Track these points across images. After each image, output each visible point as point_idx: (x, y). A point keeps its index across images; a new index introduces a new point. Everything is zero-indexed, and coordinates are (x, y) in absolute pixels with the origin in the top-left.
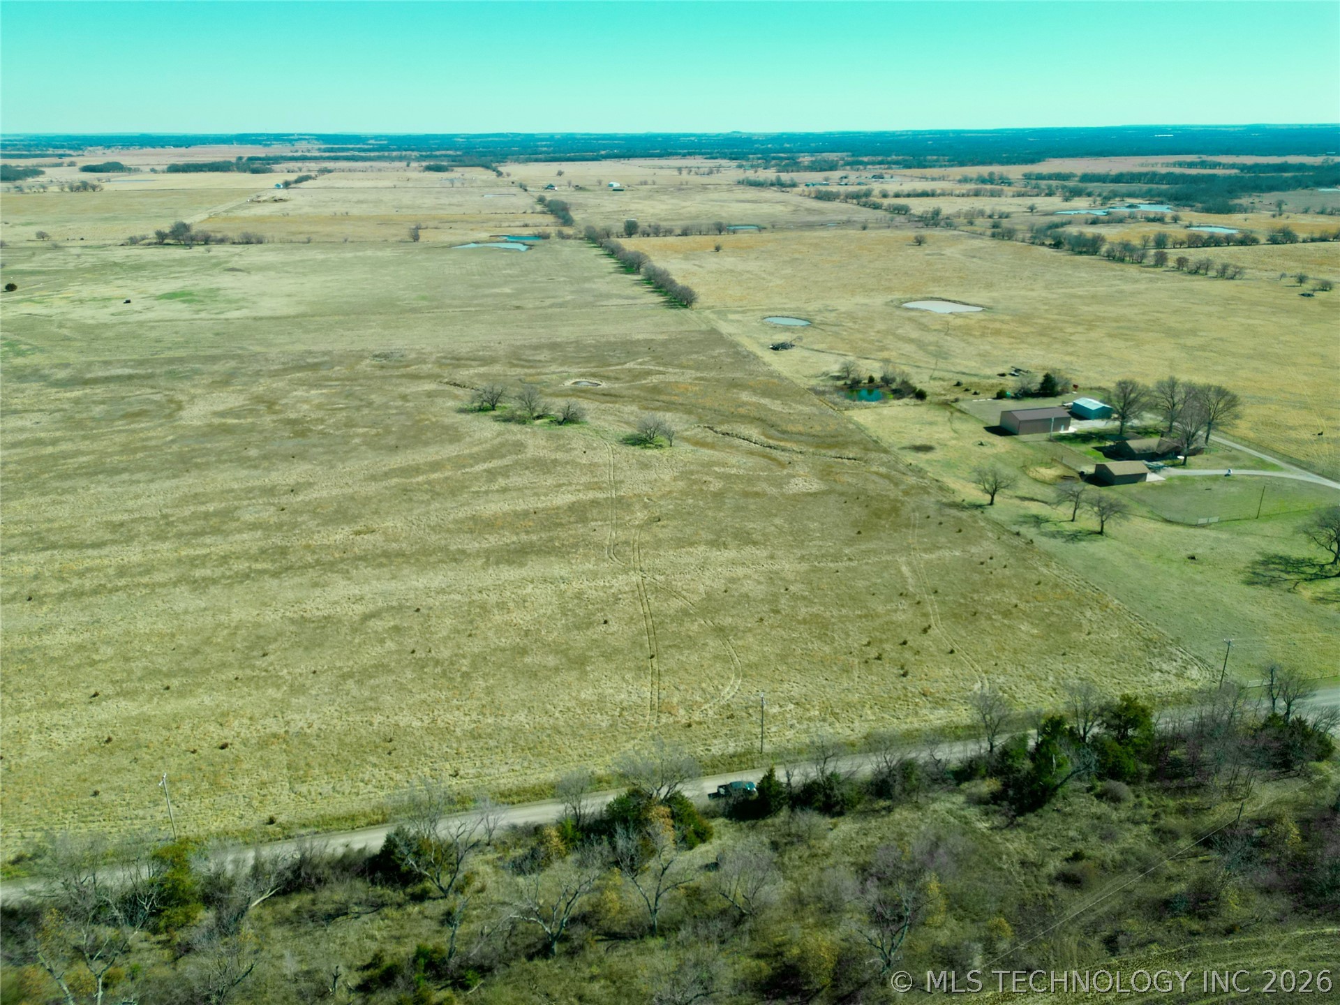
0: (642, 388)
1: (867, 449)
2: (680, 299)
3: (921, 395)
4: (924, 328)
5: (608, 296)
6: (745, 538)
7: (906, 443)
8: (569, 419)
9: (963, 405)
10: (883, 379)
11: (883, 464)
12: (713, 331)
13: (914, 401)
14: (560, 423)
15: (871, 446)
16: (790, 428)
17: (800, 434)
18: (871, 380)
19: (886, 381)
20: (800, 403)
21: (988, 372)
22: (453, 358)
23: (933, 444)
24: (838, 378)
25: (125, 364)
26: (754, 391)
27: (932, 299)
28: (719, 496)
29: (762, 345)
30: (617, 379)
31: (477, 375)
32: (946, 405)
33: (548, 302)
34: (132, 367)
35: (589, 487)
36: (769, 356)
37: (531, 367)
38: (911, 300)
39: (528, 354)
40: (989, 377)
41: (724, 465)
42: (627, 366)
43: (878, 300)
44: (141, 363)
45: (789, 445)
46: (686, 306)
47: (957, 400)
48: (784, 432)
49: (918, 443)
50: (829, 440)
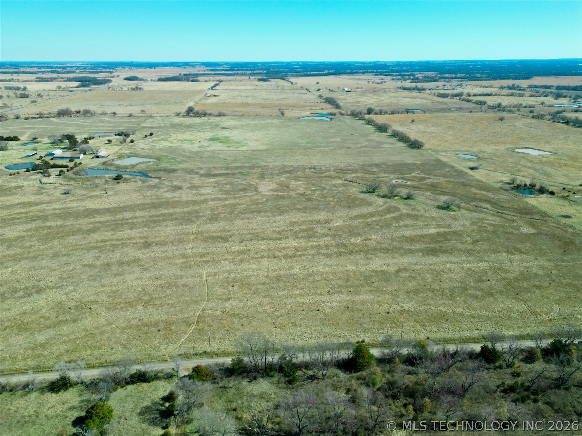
0: (426, 184)
1: (541, 215)
2: (415, 145)
3: (552, 193)
4: (531, 162)
5: (383, 143)
6: (520, 252)
7: (558, 214)
8: (409, 197)
9: (571, 198)
10: (530, 185)
11: (553, 223)
12: (438, 160)
13: (549, 196)
14: (406, 199)
15: (543, 214)
16: (503, 205)
17: (509, 207)
18: (525, 185)
19: (532, 186)
20: (500, 194)
21: (573, 183)
22: (340, 170)
23: (570, 215)
24: (509, 183)
25: (221, 168)
26: (476, 188)
27: (526, 148)
28: (494, 232)
29: (464, 167)
30: (413, 180)
31: (354, 177)
32: (564, 198)
33: (359, 145)
34: (225, 170)
35: (440, 226)
36: (471, 172)
37: (373, 174)
38: (517, 148)
39: (368, 168)
40: (575, 186)
41: (487, 220)
42: (412, 174)
43: (502, 148)
44: (227, 168)
45: (508, 212)
46: (418, 148)
47: (568, 196)
48: (502, 207)
49: (563, 214)
50: (524, 211)
